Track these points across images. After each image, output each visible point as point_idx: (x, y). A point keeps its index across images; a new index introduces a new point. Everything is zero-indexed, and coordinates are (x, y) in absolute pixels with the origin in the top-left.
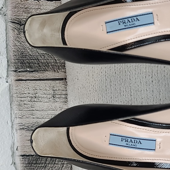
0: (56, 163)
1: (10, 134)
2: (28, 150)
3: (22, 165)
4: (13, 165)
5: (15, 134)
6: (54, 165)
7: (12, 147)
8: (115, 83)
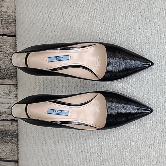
0: (9, 136)
6: (7, 138)
8: (49, 87)
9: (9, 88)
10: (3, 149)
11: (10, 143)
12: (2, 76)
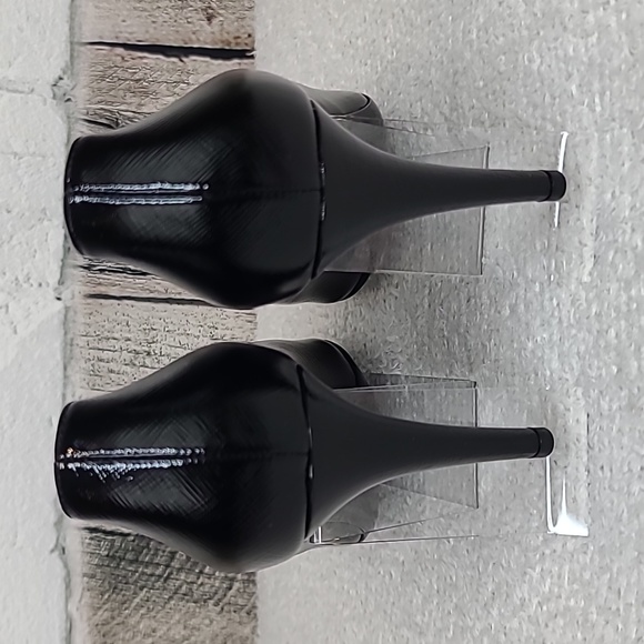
3: (88, 558)
4: (56, 553)
6: (198, 578)
9: (216, 320)
10: (172, 633)
11: (216, 604)
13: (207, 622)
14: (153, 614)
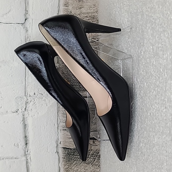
0: (89, 157)
1: (56, 132)
2: (68, 145)
3: (63, 154)
4: (56, 153)
5: (59, 133)
7: (57, 142)
10: (81, 171)
11: (91, 164)
12: (80, 87)
13: (89, 168)
14: (77, 166)
